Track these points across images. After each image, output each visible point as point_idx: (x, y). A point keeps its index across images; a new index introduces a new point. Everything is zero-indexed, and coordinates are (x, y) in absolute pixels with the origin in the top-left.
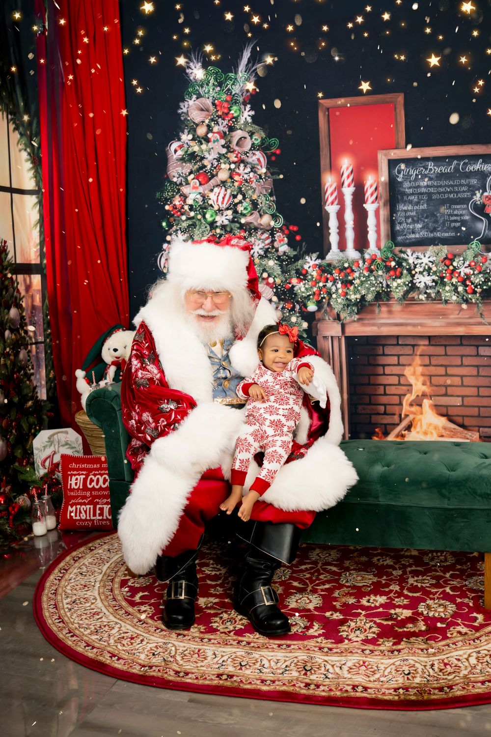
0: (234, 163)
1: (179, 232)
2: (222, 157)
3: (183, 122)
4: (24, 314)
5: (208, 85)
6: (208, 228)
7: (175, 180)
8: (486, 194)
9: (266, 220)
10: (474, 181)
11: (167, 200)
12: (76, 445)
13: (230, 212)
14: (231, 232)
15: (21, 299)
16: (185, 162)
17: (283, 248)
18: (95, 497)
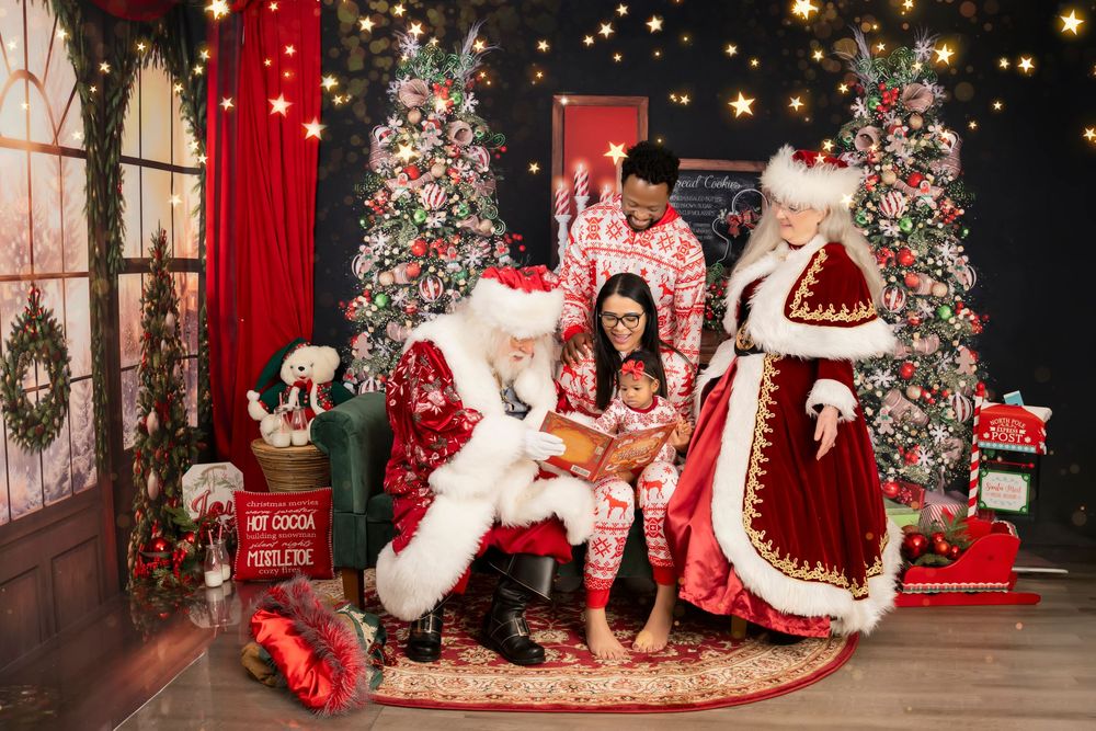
0: (452, 158)
1: (381, 232)
2: (437, 150)
3: (392, 104)
4: (179, 320)
5: (424, 64)
6: (417, 230)
7: (379, 171)
8: (731, 214)
9: (486, 226)
10: (719, 199)
11: (367, 194)
12: (235, 483)
13: (443, 214)
14: (443, 237)
15: (177, 302)
16: (392, 152)
17: (504, 259)
18: (282, 540)
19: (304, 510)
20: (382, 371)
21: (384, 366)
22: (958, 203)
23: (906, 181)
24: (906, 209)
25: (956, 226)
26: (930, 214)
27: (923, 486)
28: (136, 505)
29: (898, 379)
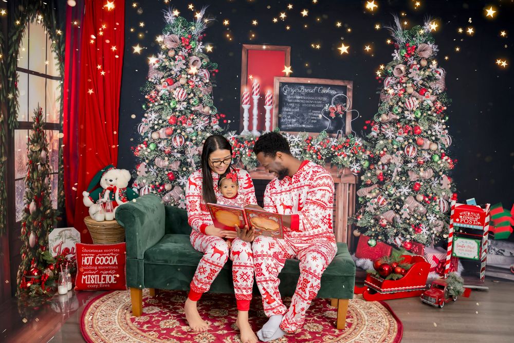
0: (190, 75)
1: (153, 112)
2: (183, 71)
3: (160, 47)
4: (48, 155)
5: (177, 27)
6: (171, 111)
7: (152, 81)
8: (331, 106)
9: (207, 109)
10: (325, 99)
11: (146, 92)
12: (76, 238)
13: (185, 103)
14: (185, 115)
15: (47, 145)
16: (160, 71)
17: (216, 127)
18: (100, 270)
19: (112, 254)
20: (152, 182)
21: (153, 180)
22: (443, 104)
23: (418, 92)
24: (418, 106)
25: (442, 115)
26: (430, 109)
27: (424, 245)
28: (22, 250)
29: (412, 191)
